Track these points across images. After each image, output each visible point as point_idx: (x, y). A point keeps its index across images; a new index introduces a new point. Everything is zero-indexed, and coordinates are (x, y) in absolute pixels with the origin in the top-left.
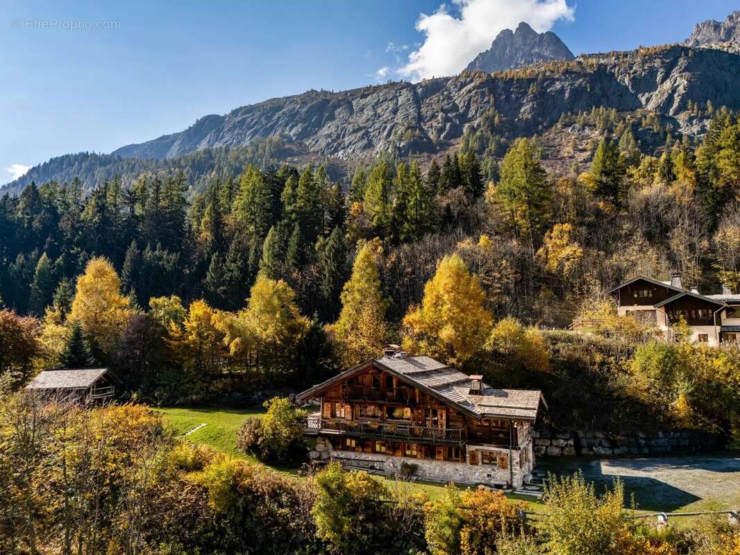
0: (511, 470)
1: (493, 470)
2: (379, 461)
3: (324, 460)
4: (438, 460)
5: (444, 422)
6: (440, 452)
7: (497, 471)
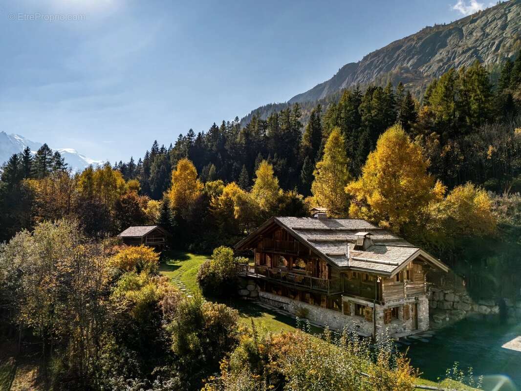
0: (375, 324)
1: (361, 322)
2: (285, 303)
3: (252, 297)
4: (322, 307)
5: (327, 274)
6: (324, 301)
7: (364, 323)
